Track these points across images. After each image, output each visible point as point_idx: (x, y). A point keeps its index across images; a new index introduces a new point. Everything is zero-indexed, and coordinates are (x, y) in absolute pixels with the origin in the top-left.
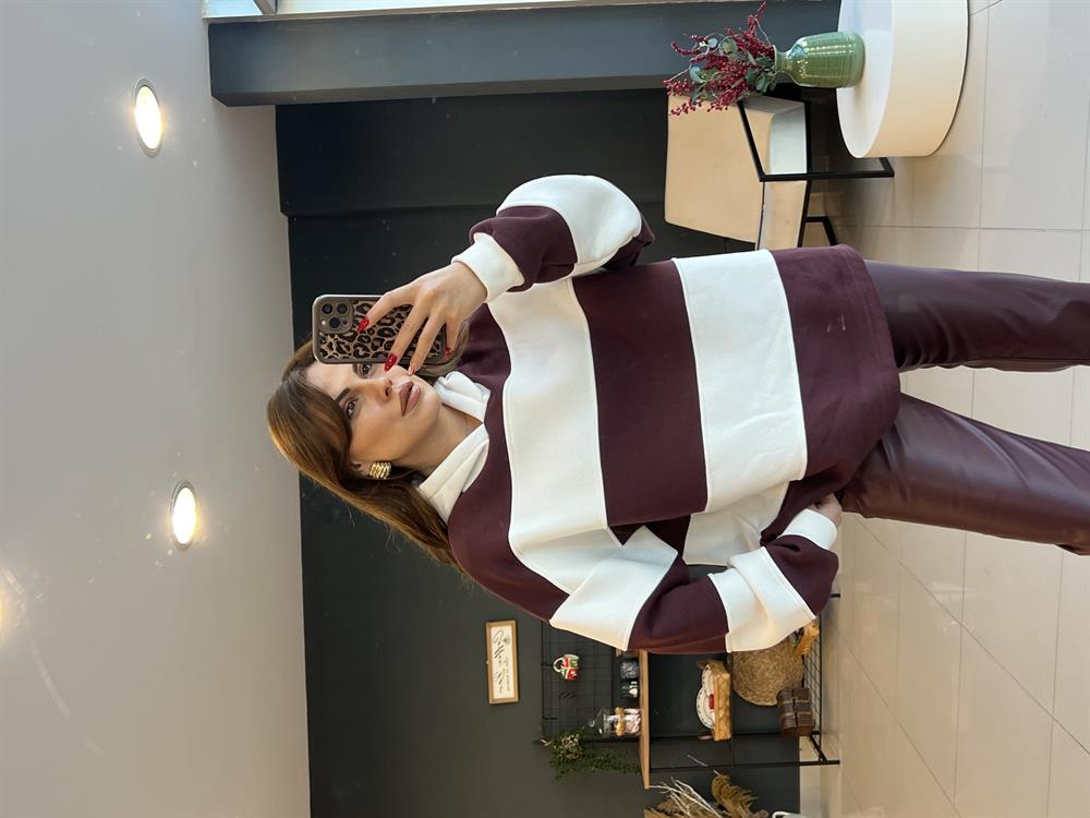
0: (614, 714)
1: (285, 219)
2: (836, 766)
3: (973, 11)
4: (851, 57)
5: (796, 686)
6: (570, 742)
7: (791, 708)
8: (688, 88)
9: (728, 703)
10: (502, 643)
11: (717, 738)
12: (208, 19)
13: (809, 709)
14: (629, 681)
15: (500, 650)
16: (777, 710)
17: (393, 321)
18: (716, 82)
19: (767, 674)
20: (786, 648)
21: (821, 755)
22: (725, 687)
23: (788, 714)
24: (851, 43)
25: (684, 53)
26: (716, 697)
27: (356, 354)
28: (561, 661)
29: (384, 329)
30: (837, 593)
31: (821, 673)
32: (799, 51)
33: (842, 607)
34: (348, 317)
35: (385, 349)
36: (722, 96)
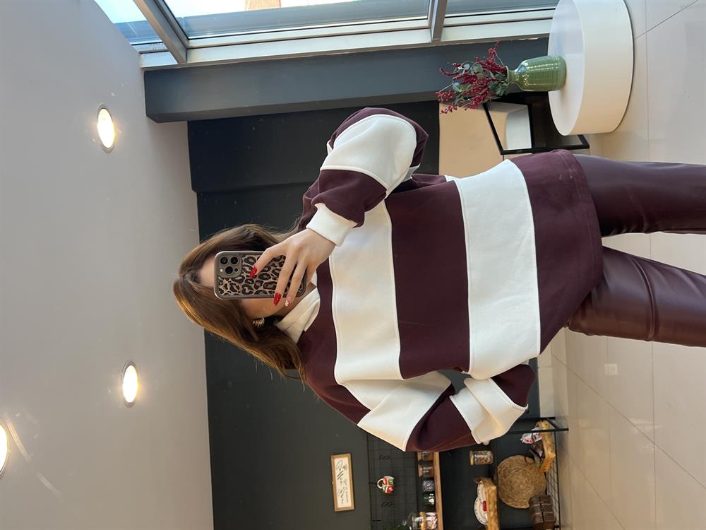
0: (419, 516)
1: (194, 195)
3: (636, 36)
4: (557, 71)
5: (542, 494)
7: (539, 509)
8: (451, 99)
9: (496, 507)
10: (342, 469)
12: (143, 68)
13: (551, 510)
14: (428, 493)
15: (341, 475)
16: (530, 511)
17: (269, 269)
18: (470, 91)
19: (521, 486)
20: (534, 468)
22: (493, 495)
23: (538, 514)
24: (556, 62)
25: (448, 75)
26: (487, 503)
27: (244, 292)
28: (382, 481)
29: (264, 274)
30: (566, 427)
31: (558, 484)
32: (523, 69)
33: (570, 437)
34: (238, 266)
35: (264, 288)
36: (475, 100)
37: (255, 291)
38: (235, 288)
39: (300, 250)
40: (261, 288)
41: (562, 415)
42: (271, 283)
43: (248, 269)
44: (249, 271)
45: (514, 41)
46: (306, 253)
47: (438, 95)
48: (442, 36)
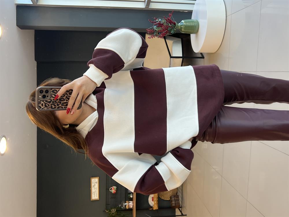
0: (126, 203)
1: (36, 62)
2: (185, 216)
3: (227, 15)
4: (196, 26)
5: (175, 194)
6: (114, 211)
7: (174, 200)
8: (153, 32)
9: (157, 199)
10: (95, 183)
11: (154, 209)
12: (16, 4)
13: (179, 201)
15: (94, 185)
16: (170, 201)
17: (64, 96)
18: (161, 30)
21: (182, 214)
23: (173, 202)
24: (195, 22)
25: (152, 22)
26: (154, 198)
27: (51, 107)
28: (112, 188)
29: (61, 98)
31: (182, 191)
32: (182, 24)
34: (49, 94)
35: (62, 105)
36: (162, 34)
37: (57, 107)
38: (47, 106)
39: (80, 87)
40: (60, 105)
42: (65, 103)
43: (53, 96)
44: (54, 97)
45: (178, 11)
46: (84, 88)
47: (147, 30)
48: (150, 6)
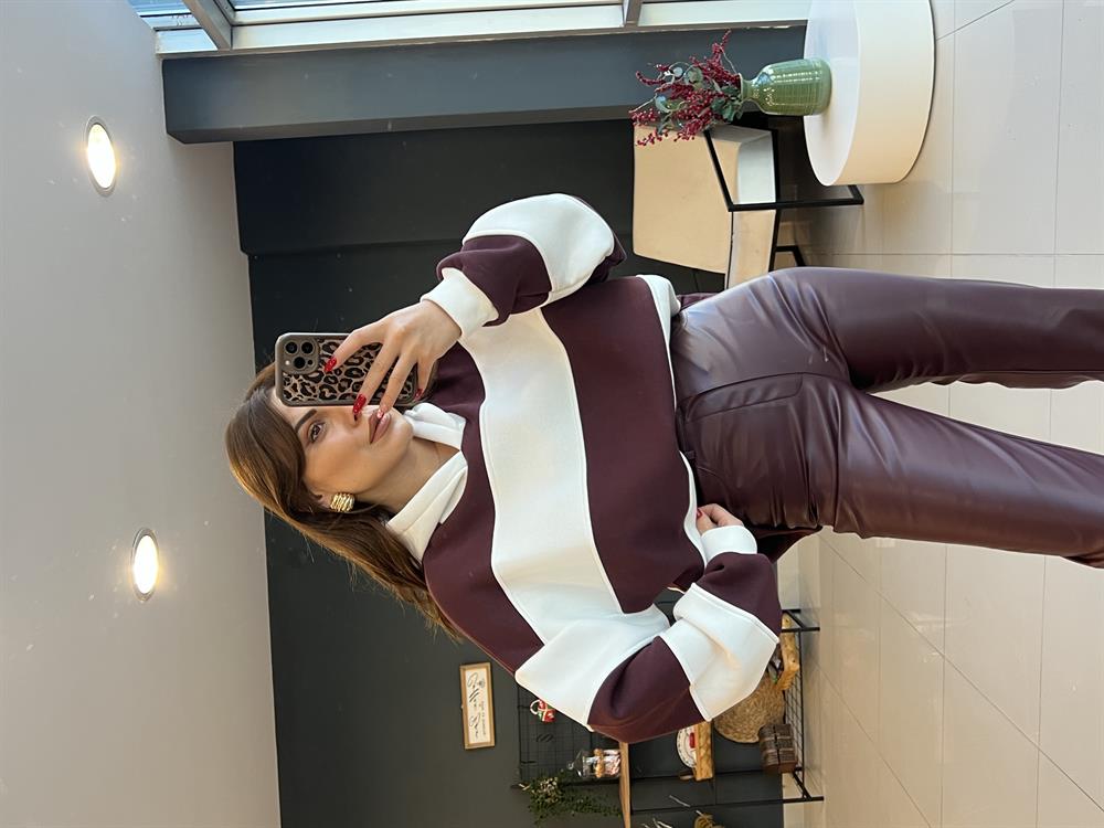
0: (593, 755)
1: (245, 258)
2: (820, 802)
4: (817, 84)
5: (778, 722)
6: (549, 785)
7: (773, 746)
8: (654, 118)
9: (709, 742)
10: (477, 686)
11: (699, 778)
12: (161, 55)
13: (791, 745)
15: (475, 694)
16: (759, 746)
17: (361, 361)
18: (683, 111)
19: (748, 711)
20: (767, 685)
21: (805, 792)
23: (770, 751)
24: (817, 69)
25: (649, 83)
26: (697, 738)
27: (322, 396)
28: (538, 703)
29: (352, 369)
30: (816, 626)
31: (802, 708)
32: (765, 79)
33: (822, 641)
34: (314, 356)
35: (353, 390)
36: (689, 125)
37: (340, 394)
38: (310, 391)
40: (349, 390)
41: (810, 606)
47: (632, 115)
48: (641, 17)
